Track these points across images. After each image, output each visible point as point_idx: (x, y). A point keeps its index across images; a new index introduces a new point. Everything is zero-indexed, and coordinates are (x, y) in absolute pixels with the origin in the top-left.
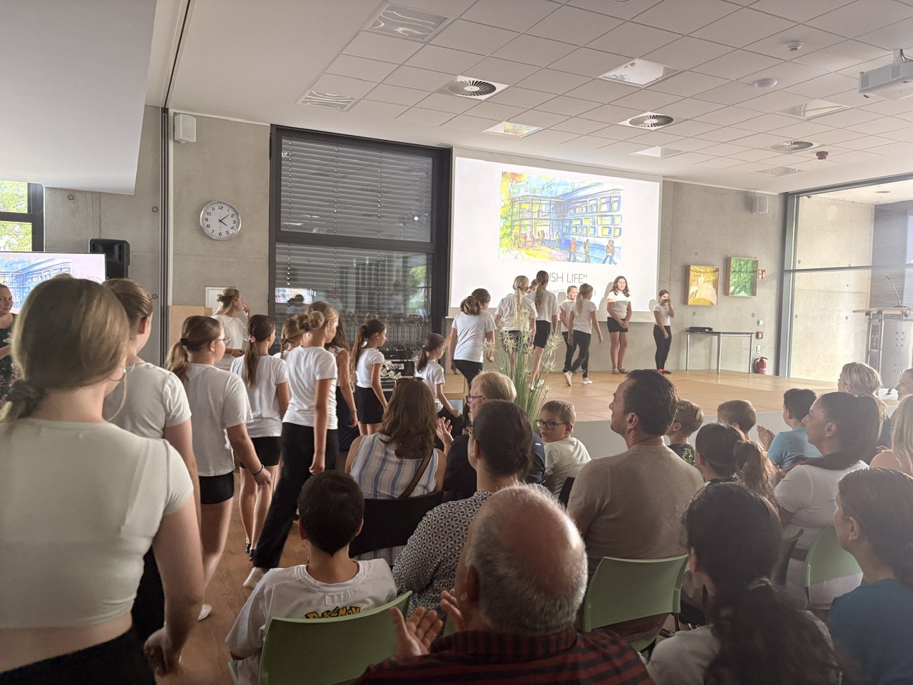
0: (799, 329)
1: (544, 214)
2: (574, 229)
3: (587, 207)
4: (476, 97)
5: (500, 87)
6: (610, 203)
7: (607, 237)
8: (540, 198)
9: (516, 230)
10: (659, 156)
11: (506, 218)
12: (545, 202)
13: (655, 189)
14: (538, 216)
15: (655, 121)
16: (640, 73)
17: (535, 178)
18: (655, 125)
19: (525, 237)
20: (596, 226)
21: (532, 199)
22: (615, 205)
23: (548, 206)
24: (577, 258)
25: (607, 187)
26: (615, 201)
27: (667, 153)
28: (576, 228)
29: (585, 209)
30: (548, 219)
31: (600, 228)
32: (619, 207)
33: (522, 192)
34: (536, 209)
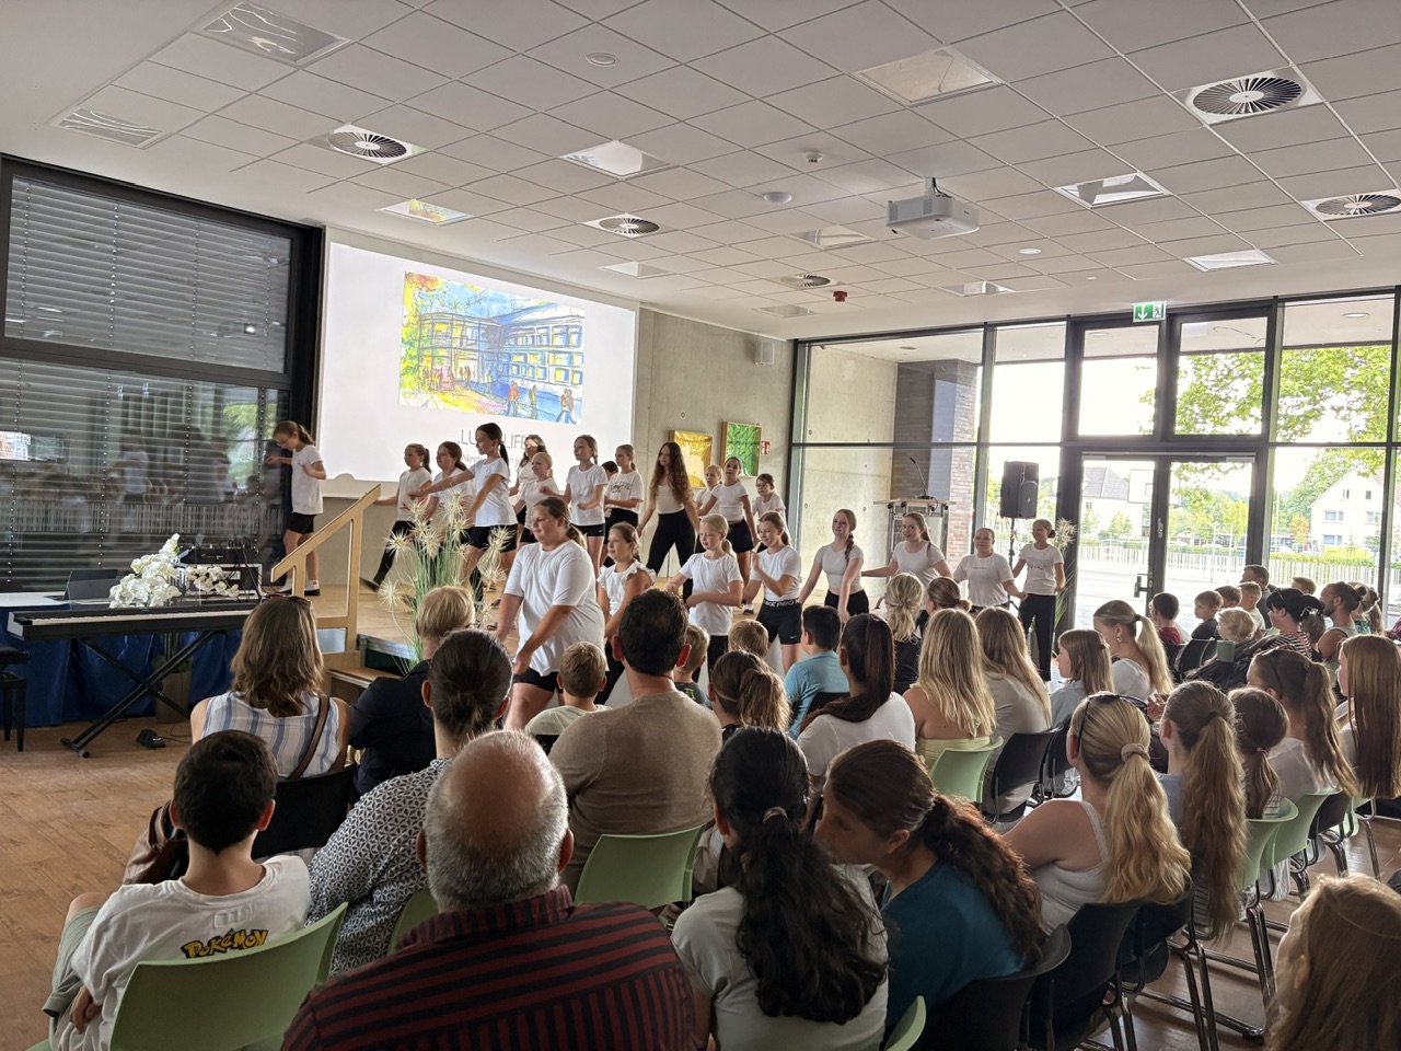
1: (469, 342)
2: (515, 368)
3: (533, 337)
4: (373, 159)
5: (410, 149)
6: (566, 335)
7: (562, 384)
8: (464, 319)
9: (426, 363)
10: (636, 274)
11: (411, 344)
12: (471, 325)
13: (628, 320)
14: (461, 343)
15: (635, 226)
16: (614, 159)
17: (456, 286)
18: (634, 231)
19: (441, 376)
20: (547, 366)
21: (454, 320)
22: (574, 338)
23: (476, 331)
24: (520, 411)
25: (563, 311)
26: (574, 333)
27: (645, 271)
28: (518, 366)
29: (530, 340)
30: (476, 351)
31: (552, 370)
32: (579, 341)
33: (437, 307)
34: (457, 333)
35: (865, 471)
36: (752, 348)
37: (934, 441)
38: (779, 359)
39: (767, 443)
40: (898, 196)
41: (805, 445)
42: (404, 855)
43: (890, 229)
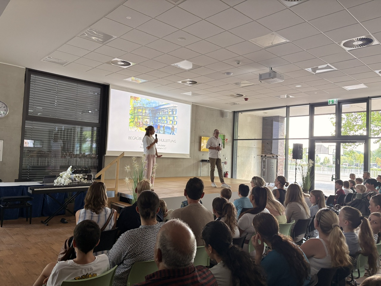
0: (239, 160)
1: (147, 114)
2: (159, 121)
3: (164, 112)
4: (122, 67)
5: (132, 64)
6: (173, 111)
7: (171, 124)
8: (146, 108)
9: (136, 120)
10: (191, 95)
11: (132, 115)
12: (148, 109)
13: (189, 107)
14: (145, 114)
15: (191, 82)
16: (185, 65)
17: (144, 99)
18: (190, 84)
19: (140, 123)
20: (167, 120)
21: (143, 108)
22: (175, 112)
23: (149, 111)
24: (160, 132)
25: (171, 105)
26: (175, 111)
27: (193, 94)
28: (160, 120)
29: (163, 113)
30: (149, 116)
31: (169, 121)
32: (176, 113)
33: (139, 105)
34: (144, 112)
35: (254, 147)
36: (222, 114)
37: (273, 138)
38: (230, 117)
39: (227, 139)
40: (262, 72)
41: (237, 140)
42: (132, 251)
43: (260, 81)
